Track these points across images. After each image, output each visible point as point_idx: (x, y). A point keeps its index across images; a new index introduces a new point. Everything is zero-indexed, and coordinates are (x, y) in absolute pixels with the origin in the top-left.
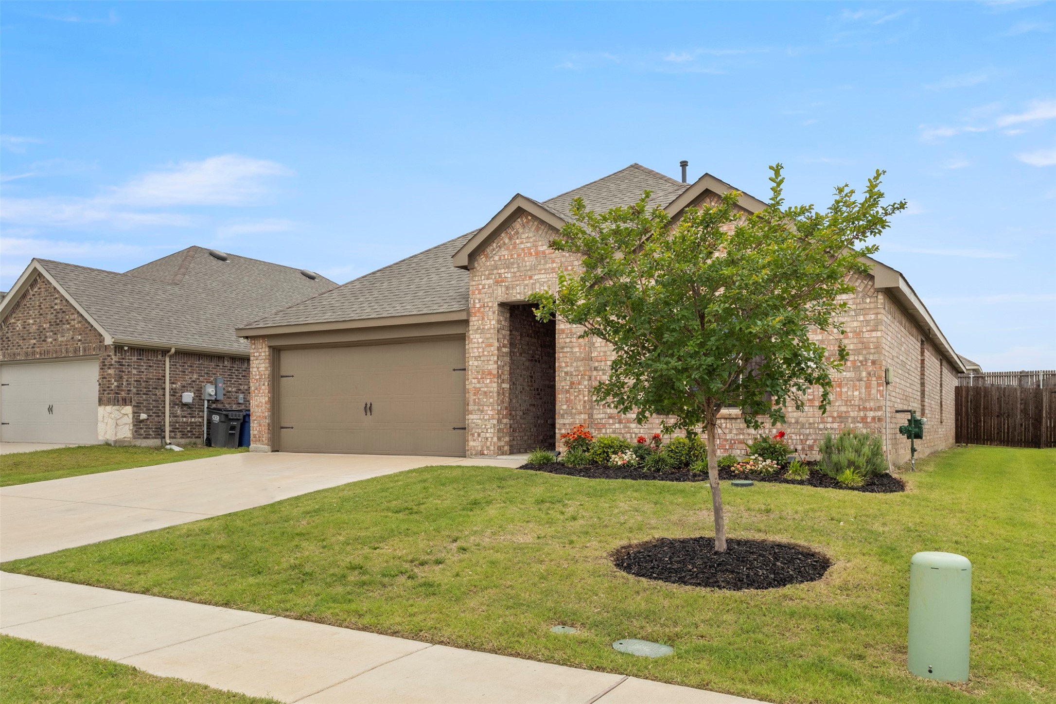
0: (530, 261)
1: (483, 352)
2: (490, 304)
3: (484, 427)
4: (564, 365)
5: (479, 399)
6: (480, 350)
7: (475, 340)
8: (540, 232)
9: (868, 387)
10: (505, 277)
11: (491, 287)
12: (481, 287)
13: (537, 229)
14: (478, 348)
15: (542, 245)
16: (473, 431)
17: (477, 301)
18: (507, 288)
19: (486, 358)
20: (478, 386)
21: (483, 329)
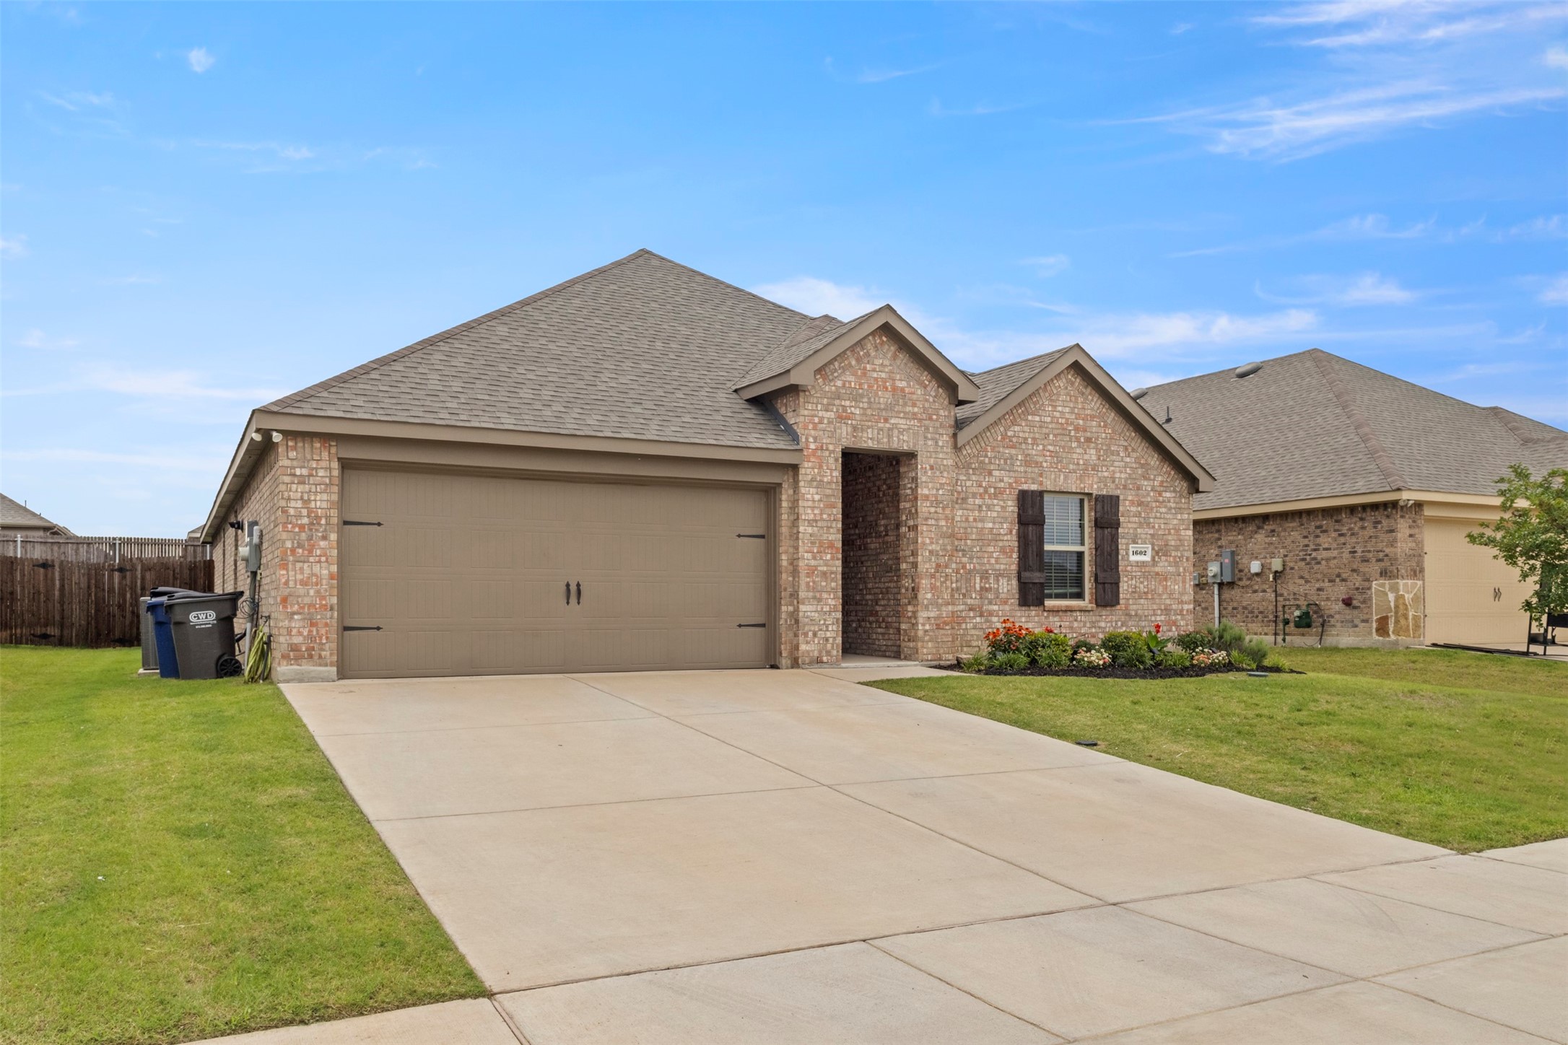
0: (885, 398)
1: (821, 514)
2: (831, 447)
3: (822, 622)
4: (928, 541)
5: (814, 582)
6: (817, 511)
7: (809, 496)
8: (898, 362)
9: (1184, 582)
10: (852, 413)
11: (833, 422)
12: (816, 420)
13: (895, 357)
14: (813, 508)
15: (901, 380)
16: (806, 628)
17: (811, 440)
18: (855, 428)
19: (825, 524)
20: (813, 563)
21: (821, 481)
